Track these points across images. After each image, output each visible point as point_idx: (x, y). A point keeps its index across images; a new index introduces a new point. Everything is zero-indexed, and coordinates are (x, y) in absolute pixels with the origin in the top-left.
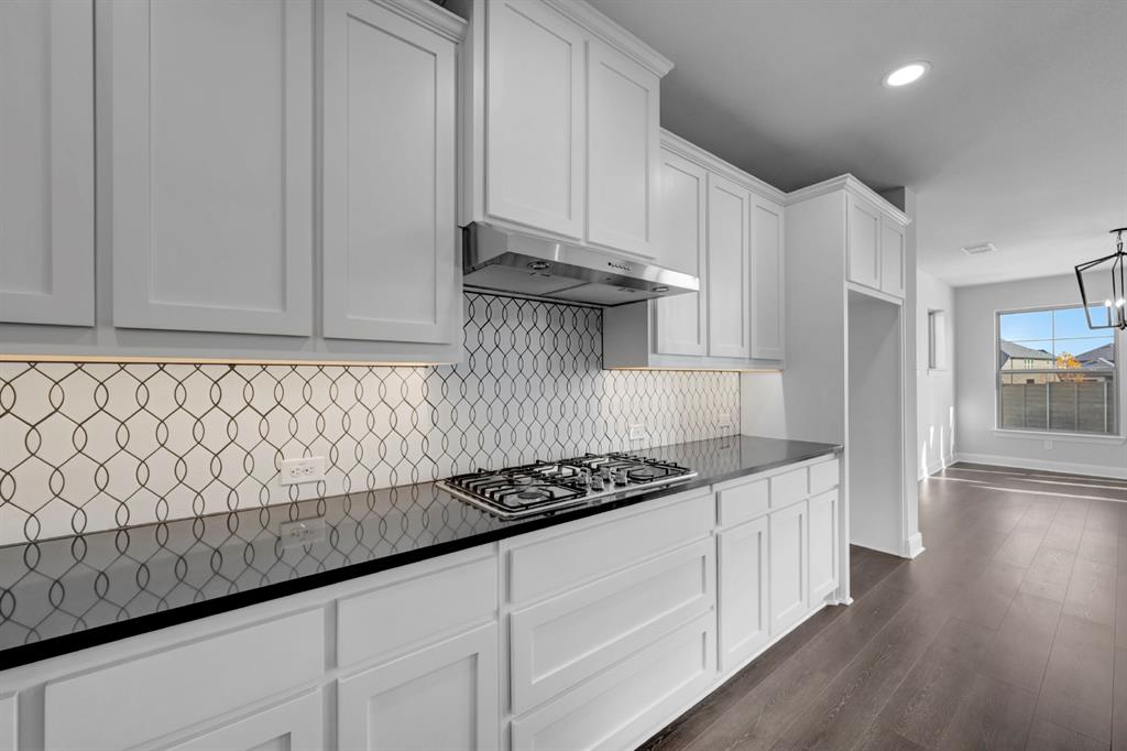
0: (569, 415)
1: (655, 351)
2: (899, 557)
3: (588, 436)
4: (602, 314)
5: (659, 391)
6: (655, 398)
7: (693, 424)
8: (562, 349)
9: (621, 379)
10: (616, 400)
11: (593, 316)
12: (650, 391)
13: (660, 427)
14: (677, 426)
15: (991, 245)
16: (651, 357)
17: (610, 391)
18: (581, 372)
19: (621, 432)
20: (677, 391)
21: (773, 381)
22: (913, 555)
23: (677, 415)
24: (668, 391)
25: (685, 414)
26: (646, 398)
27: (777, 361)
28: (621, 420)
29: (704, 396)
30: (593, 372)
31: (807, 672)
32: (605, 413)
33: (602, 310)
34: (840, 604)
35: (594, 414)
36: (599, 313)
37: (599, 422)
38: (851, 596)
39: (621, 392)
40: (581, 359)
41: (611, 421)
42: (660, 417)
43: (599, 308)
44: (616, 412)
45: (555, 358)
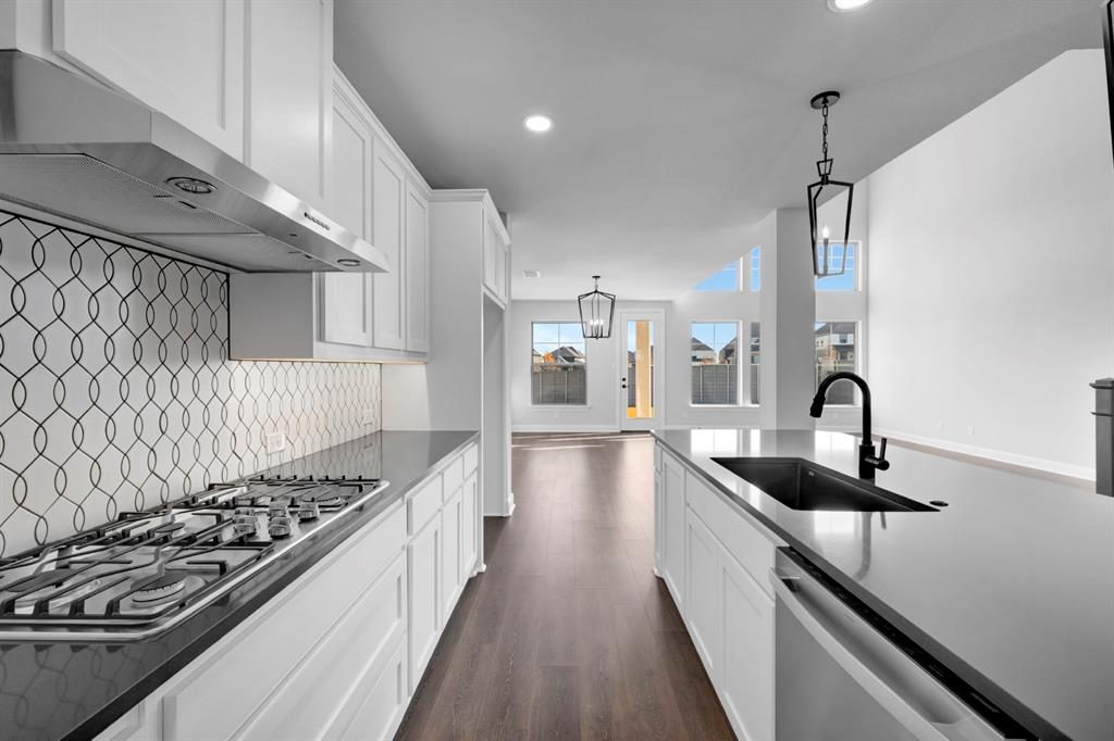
0: (175, 430)
1: (321, 338)
2: (501, 517)
3: (206, 457)
4: (227, 281)
5: (303, 387)
6: (298, 396)
7: (338, 425)
8: (162, 327)
9: (255, 373)
10: (248, 401)
11: (215, 281)
12: (292, 388)
13: (303, 433)
14: (322, 428)
15: (538, 273)
16: (316, 345)
17: (239, 390)
18: (195, 364)
19: (256, 445)
20: (322, 387)
21: (417, 373)
22: (511, 513)
23: (322, 416)
24: (313, 387)
25: (330, 414)
26: (287, 397)
27: (423, 354)
28: (256, 429)
29: (349, 391)
30: (214, 364)
31: (476, 650)
32: (233, 421)
33: (228, 275)
34: (478, 573)
35: (215, 424)
36: (225, 277)
37: (225, 436)
38: (485, 562)
39: (255, 390)
40: (195, 344)
41: (241, 432)
42: (303, 419)
43: (226, 270)
44: (248, 419)
45: (150, 340)
